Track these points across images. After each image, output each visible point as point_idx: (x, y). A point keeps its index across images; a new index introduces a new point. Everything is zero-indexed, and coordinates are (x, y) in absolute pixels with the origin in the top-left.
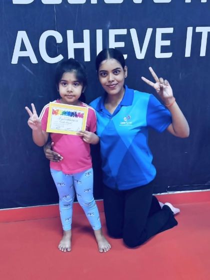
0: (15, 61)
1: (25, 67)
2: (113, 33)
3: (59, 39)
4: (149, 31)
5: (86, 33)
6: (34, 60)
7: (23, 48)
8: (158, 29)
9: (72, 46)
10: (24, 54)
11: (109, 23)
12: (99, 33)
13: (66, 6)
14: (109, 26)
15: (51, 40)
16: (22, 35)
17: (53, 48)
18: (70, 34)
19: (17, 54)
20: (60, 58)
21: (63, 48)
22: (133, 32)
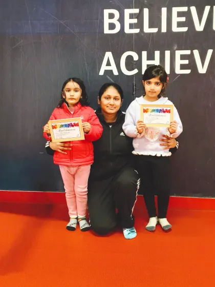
0: (101, 73)
1: (109, 77)
2: (178, 53)
3: (136, 57)
4: (210, 52)
5: (157, 54)
6: (116, 73)
7: (108, 64)
9: (145, 63)
10: (108, 68)
11: (176, 46)
12: (168, 53)
13: (143, 35)
14: (175, 48)
15: (130, 58)
16: (109, 55)
17: (130, 64)
18: (144, 54)
19: (104, 68)
20: (136, 71)
21: (138, 64)
22: (196, 53)
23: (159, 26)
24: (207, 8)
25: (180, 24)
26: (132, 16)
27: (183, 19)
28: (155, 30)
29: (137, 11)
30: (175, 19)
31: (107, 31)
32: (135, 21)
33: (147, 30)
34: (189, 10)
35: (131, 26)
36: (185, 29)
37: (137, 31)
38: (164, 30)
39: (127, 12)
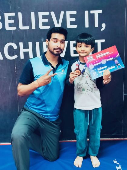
2: (45, 44)
3: (15, 47)
4: (66, 42)
5: (30, 44)
6: (1, 58)
8: (71, 42)
9: (22, 50)
11: (43, 39)
12: (37, 44)
13: (19, 31)
14: (43, 40)
15: (10, 48)
17: (11, 51)
18: (21, 44)
20: (16, 57)
21: (17, 52)
23: (30, 25)
24: (62, 13)
25: (44, 24)
26: (10, 18)
27: (46, 20)
28: (27, 28)
29: (13, 14)
30: (41, 21)
32: (12, 21)
33: (22, 27)
34: (50, 14)
35: (10, 25)
36: (48, 27)
37: (15, 28)
38: (34, 27)
39: (7, 15)
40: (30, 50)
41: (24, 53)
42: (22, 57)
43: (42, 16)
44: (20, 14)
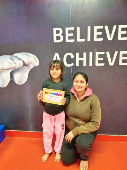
2: (97, 54)
3: (72, 56)
4: (116, 53)
5: (85, 54)
8: (120, 52)
9: (78, 59)
12: (91, 54)
13: (76, 43)
14: (96, 50)
15: (69, 57)
17: (69, 60)
18: (77, 54)
20: (72, 64)
21: (74, 60)
22: (108, 53)
23: (86, 38)
24: (115, 27)
25: (98, 37)
26: (70, 32)
28: (84, 40)
29: (73, 29)
30: (96, 33)
31: (55, 41)
32: (72, 35)
33: (79, 40)
34: (104, 28)
35: (70, 38)
36: (101, 39)
37: (73, 41)
38: (89, 40)
39: (67, 29)
40: (84, 59)
41: (80, 61)
42: (77, 65)
43: (97, 29)
44: (78, 29)
